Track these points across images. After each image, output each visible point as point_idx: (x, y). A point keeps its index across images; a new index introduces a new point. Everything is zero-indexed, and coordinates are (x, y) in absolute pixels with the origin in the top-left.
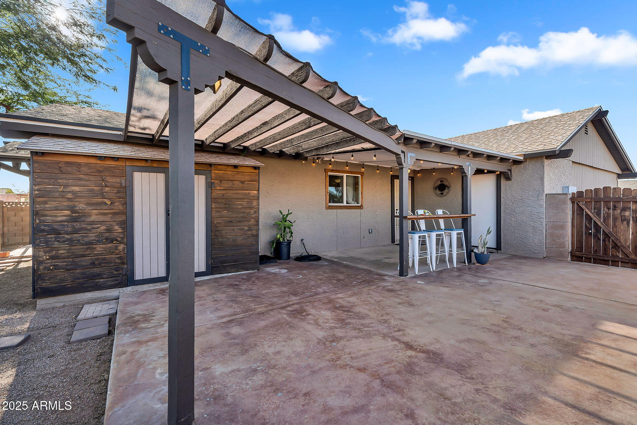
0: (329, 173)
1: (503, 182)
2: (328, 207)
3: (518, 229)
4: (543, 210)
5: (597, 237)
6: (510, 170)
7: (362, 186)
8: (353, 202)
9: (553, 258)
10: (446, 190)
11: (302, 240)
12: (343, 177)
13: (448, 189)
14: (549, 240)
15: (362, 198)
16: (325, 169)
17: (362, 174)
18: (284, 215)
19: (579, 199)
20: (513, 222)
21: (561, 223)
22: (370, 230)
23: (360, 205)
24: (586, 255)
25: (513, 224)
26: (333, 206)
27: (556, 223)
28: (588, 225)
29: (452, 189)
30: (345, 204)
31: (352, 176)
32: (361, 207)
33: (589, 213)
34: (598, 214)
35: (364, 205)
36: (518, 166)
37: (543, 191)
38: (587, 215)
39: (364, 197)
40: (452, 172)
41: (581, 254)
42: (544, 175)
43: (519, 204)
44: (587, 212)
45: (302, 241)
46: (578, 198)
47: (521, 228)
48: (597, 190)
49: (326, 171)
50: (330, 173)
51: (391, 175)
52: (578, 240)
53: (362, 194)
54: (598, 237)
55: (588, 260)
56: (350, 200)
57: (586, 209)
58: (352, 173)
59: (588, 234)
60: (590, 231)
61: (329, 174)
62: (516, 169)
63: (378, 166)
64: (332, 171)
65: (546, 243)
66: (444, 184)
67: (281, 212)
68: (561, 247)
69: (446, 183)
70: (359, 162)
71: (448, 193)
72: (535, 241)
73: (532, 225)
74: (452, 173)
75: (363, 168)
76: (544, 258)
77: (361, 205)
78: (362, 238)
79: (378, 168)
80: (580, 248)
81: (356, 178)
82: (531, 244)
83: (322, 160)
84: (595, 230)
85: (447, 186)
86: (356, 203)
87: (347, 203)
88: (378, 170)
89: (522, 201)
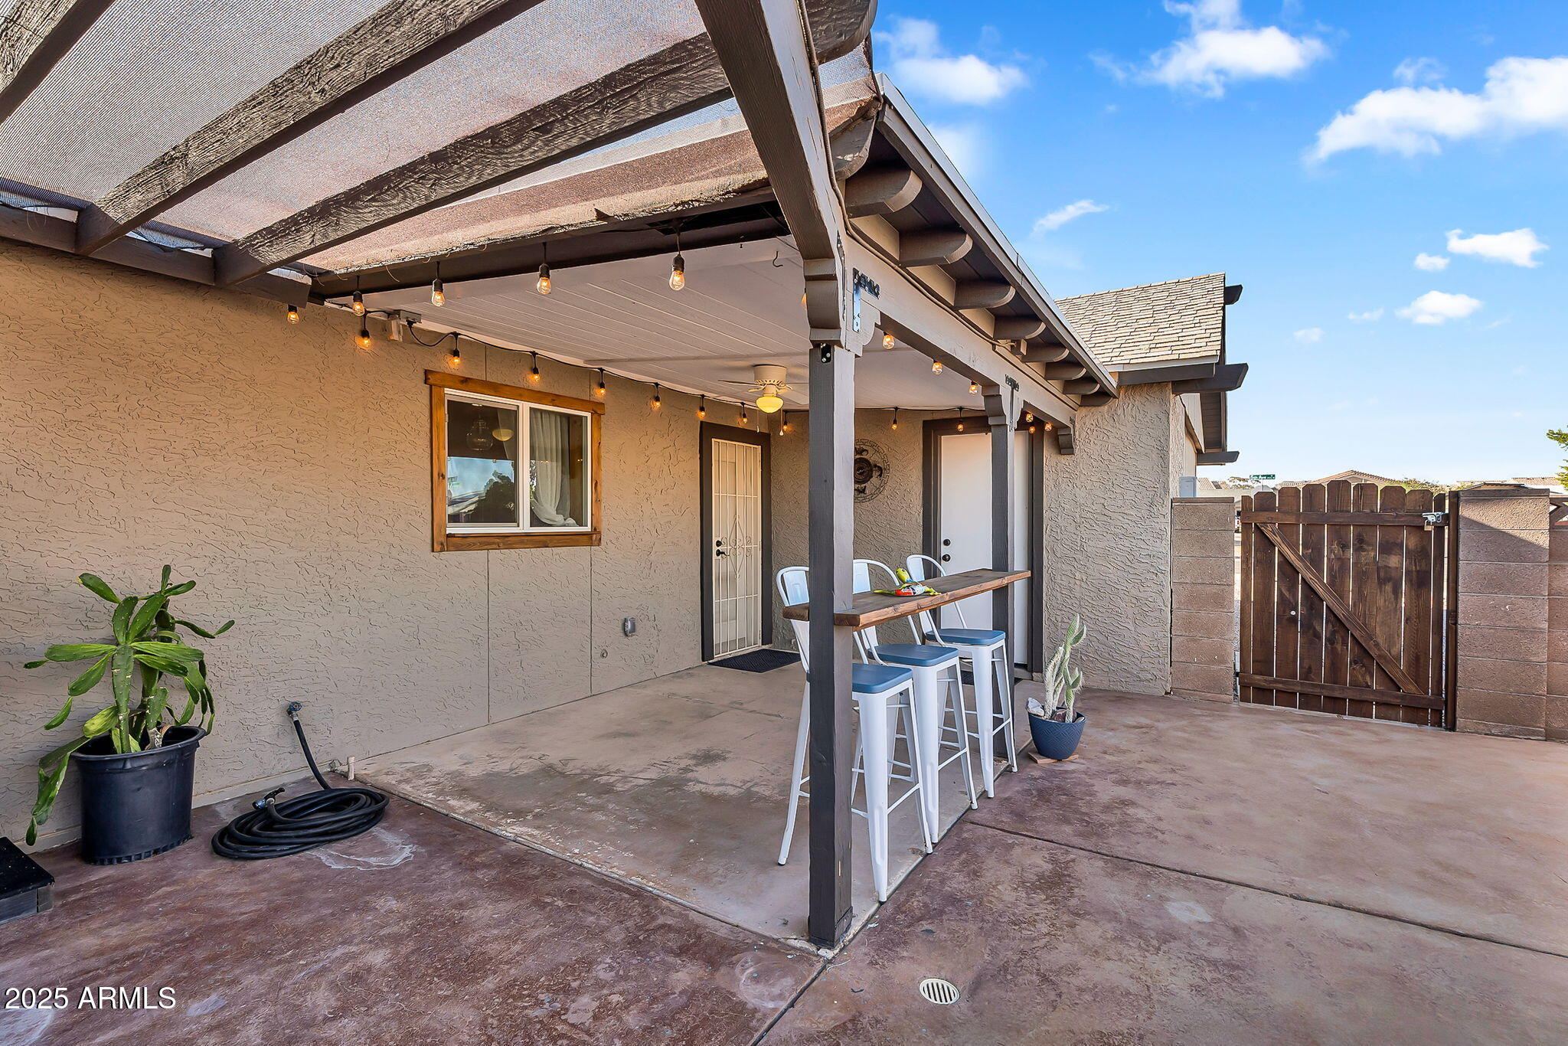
0: (447, 390)
1: (1050, 458)
2: (443, 539)
3: (1093, 606)
4: (1164, 547)
5: (1311, 631)
6: (1072, 421)
7: (599, 458)
8: (560, 518)
9: (1194, 695)
10: (875, 480)
11: (292, 709)
12: (513, 416)
13: (880, 475)
14: (1182, 638)
15: (597, 501)
16: (426, 372)
17: (597, 409)
18: (132, 601)
19: (1264, 516)
20: (1078, 582)
21: (1215, 589)
22: (629, 624)
23: (588, 529)
24: (1283, 683)
25: (1077, 588)
26: (465, 537)
27: (1199, 587)
28: (1287, 594)
29: (893, 479)
30: (524, 526)
31: (557, 412)
32: (591, 538)
33: (1292, 558)
34: (1315, 562)
35: (604, 527)
36: (1093, 409)
37: (1166, 490)
38: (1285, 562)
39: (603, 496)
40: (895, 422)
41: (1270, 682)
42: (1167, 440)
43: (1096, 527)
44: (1285, 554)
45: (290, 713)
46: (1261, 513)
47: (1101, 603)
48: (1312, 490)
49: (431, 381)
50: (452, 393)
51: (701, 422)
52: (1259, 638)
53: (596, 485)
54: (1315, 628)
55: (1287, 698)
56: (549, 510)
57: (1282, 544)
58: (555, 399)
59: (1287, 619)
60: (1293, 613)
61: (447, 398)
62: (1087, 420)
63: (657, 384)
64: (465, 382)
65: (1171, 648)
66: (866, 461)
67: (101, 590)
68: (1214, 662)
69: (872, 457)
70: (586, 361)
71: (879, 490)
72: (1142, 644)
73: (1134, 592)
74: (895, 427)
75: (602, 386)
76: (1167, 693)
77: (595, 529)
78: (596, 653)
79: (656, 392)
80: (1263, 665)
81: (573, 424)
82: (1131, 652)
83: (410, 323)
84: (1307, 610)
85: (876, 466)
86: (571, 521)
87: (535, 521)
88: (657, 399)
89: (1105, 518)
